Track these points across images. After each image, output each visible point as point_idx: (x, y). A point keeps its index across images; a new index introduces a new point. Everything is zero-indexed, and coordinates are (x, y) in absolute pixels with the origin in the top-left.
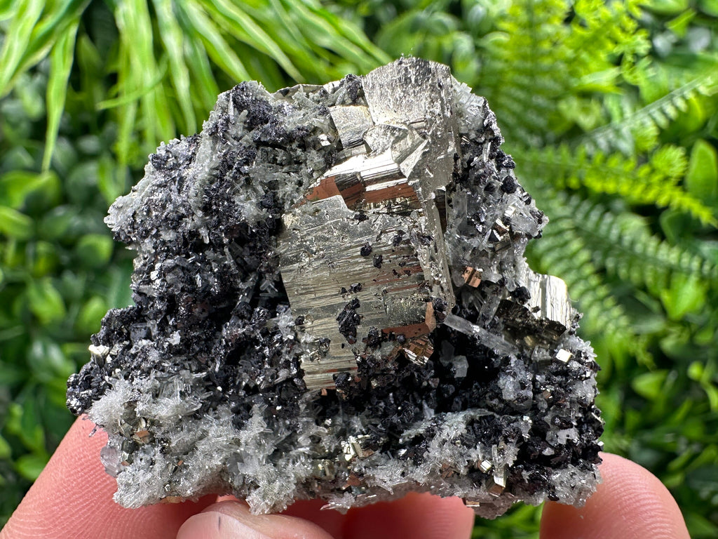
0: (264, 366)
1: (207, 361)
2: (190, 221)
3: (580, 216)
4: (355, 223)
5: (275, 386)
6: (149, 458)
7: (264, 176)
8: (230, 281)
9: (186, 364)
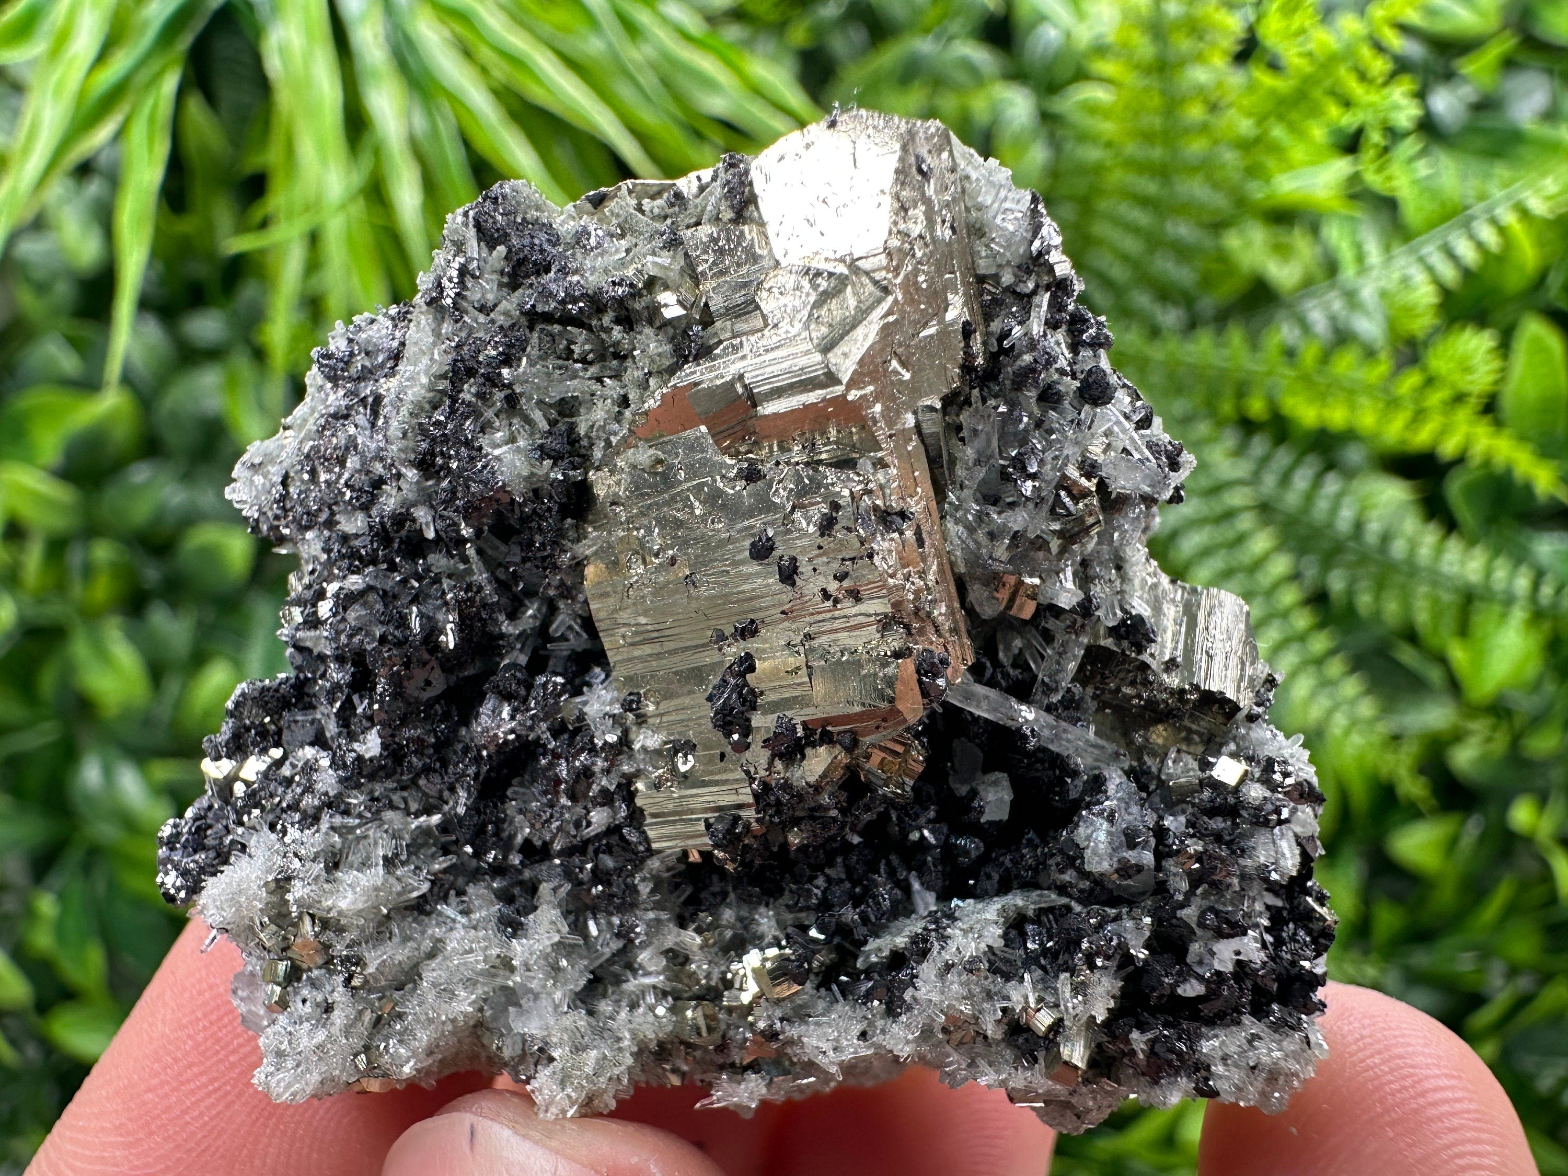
0: (558, 800)
1: (441, 791)
2: (394, 492)
3: (1270, 480)
4: (738, 488)
5: (587, 842)
6: (320, 998)
7: (546, 388)
8: (481, 619)
9: (396, 798)
